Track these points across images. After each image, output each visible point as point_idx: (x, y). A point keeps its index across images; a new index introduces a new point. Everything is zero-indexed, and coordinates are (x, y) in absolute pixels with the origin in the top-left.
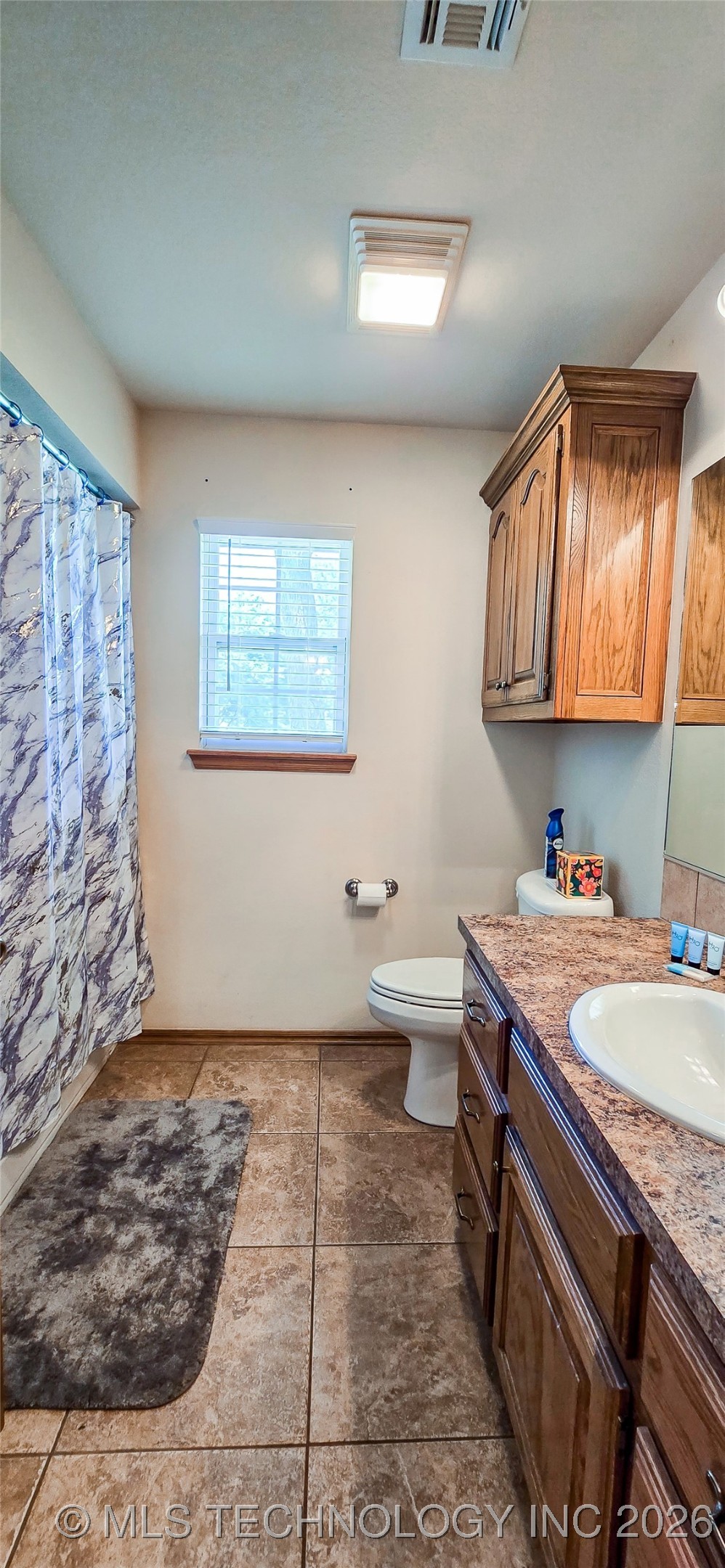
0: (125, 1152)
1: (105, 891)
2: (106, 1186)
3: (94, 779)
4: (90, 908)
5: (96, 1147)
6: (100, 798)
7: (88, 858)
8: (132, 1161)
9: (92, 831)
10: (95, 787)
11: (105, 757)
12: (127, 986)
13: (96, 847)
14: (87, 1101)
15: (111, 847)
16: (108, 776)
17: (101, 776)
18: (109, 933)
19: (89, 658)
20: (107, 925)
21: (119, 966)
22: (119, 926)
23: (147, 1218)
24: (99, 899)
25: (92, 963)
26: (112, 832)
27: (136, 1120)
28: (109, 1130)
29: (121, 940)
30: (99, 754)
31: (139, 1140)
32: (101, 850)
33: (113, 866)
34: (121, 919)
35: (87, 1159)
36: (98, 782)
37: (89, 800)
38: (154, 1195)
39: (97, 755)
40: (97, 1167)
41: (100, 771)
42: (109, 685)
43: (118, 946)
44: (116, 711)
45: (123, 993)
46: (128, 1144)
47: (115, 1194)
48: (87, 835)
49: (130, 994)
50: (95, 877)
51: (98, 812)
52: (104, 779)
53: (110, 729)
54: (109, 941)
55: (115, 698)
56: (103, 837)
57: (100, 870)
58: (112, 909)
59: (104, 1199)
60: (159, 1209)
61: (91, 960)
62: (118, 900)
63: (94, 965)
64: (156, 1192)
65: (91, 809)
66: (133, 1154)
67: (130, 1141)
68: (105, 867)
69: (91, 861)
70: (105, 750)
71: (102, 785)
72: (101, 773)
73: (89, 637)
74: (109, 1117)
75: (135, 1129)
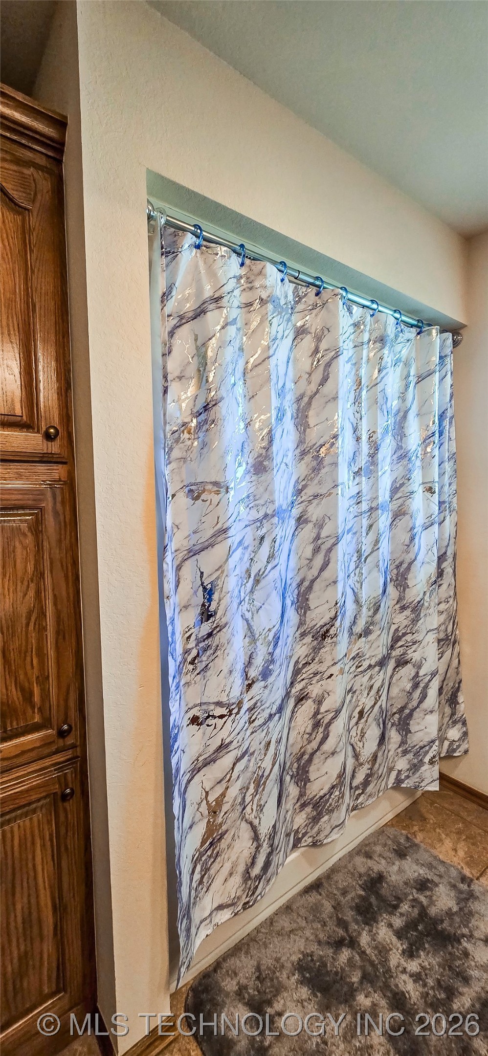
0: (399, 900)
1: (408, 657)
2: (372, 926)
3: (401, 563)
4: (394, 669)
5: (380, 878)
6: (406, 579)
7: (394, 628)
8: (402, 915)
9: (398, 606)
10: (402, 570)
11: (412, 545)
12: (426, 743)
13: (402, 619)
14: (392, 826)
15: (415, 621)
16: (414, 561)
17: (408, 561)
18: (410, 693)
19: (401, 463)
20: (409, 686)
21: (418, 724)
22: (419, 691)
23: (389, 994)
24: (402, 663)
25: (395, 713)
26: (417, 609)
27: (421, 872)
28: (395, 868)
29: (421, 702)
30: (407, 542)
31: (416, 896)
32: (406, 622)
33: (417, 637)
34: (422, 685)
35: (369, 885)
36: (405, 566)
37: (397, 580)
38: (404, 971)
39: (405, 543)
40: (373, 900)
41: (407, 557)
42: (423, 483)
43: (418, 706)
44: (428, 506)
45: (421, 748)
46: (405, 894)
47: (375, 940)
48: (394, 608)
49: (427, 752)
50: (400, 643)
51: (404, 590)
52: (410, 564)
53: (420, 520)
54: (410, 699)
55: (428, 495)
56: (407, 612)
57: (404, 639)
58: (413, 674)
59: (364, 939)
60: (403, 992)
61: (395, 710)
62: (420, 667)
63: (397, 716)
64: (408, 970)
65: (399, 587)
66: (405, 907)
67: (408, 890)
68: (409, 638)
69: (397, 630)
70: (412, 539)
71: (408, 568)
72: (408, 558)
73: (401, 446)
74: (401, 854)
75: (416, 881)
